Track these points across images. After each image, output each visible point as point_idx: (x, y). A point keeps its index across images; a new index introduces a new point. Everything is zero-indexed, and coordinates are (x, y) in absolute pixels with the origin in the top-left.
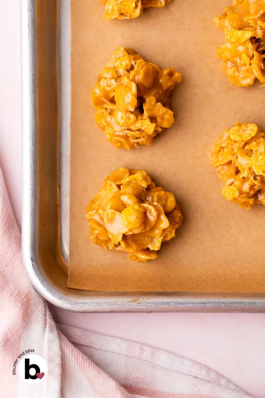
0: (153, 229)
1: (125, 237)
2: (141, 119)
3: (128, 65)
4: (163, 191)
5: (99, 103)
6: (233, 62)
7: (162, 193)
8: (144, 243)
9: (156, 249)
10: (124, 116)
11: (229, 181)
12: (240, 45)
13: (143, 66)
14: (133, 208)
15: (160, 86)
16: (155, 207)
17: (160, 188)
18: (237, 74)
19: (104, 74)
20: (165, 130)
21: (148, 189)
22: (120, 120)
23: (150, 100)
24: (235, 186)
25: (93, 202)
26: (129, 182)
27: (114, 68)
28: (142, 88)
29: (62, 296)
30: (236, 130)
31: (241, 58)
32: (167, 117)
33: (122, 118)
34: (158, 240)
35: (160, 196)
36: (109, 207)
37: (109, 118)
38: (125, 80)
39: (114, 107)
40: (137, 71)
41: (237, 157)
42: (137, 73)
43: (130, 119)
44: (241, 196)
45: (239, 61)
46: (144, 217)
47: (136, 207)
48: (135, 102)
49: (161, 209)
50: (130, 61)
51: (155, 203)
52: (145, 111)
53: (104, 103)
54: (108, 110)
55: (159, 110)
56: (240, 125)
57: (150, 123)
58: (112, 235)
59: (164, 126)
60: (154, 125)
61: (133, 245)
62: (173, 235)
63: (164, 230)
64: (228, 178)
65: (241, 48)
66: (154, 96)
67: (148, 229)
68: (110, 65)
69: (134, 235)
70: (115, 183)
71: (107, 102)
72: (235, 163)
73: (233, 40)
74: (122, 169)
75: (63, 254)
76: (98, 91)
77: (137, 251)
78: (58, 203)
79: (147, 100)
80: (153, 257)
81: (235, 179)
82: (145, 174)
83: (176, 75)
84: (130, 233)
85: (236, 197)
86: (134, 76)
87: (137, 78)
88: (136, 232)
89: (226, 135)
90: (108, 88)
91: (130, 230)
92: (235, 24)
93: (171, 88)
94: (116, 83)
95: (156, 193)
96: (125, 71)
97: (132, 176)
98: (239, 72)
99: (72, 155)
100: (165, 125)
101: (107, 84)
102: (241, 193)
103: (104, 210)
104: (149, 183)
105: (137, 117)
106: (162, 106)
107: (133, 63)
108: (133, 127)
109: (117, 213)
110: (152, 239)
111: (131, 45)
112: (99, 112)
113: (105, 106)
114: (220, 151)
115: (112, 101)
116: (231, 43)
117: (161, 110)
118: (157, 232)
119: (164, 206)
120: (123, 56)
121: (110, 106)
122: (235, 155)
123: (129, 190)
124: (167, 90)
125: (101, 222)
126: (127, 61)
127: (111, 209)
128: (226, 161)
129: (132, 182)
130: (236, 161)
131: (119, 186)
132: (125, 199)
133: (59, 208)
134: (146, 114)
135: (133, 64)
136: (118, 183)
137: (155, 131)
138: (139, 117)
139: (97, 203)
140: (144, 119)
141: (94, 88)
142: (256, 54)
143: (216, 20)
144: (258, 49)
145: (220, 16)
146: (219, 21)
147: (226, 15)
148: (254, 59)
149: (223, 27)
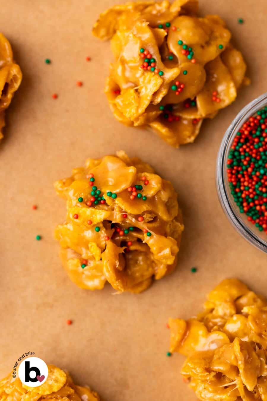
12: (88, 229)
65: (88, 234)
142: (110, 244)
143: (58, 185)
144: (112, 238)
145: (64, 181)
146: (61, 187)
147: (72, 179)
148: (106, 251)
149: (65, 198)
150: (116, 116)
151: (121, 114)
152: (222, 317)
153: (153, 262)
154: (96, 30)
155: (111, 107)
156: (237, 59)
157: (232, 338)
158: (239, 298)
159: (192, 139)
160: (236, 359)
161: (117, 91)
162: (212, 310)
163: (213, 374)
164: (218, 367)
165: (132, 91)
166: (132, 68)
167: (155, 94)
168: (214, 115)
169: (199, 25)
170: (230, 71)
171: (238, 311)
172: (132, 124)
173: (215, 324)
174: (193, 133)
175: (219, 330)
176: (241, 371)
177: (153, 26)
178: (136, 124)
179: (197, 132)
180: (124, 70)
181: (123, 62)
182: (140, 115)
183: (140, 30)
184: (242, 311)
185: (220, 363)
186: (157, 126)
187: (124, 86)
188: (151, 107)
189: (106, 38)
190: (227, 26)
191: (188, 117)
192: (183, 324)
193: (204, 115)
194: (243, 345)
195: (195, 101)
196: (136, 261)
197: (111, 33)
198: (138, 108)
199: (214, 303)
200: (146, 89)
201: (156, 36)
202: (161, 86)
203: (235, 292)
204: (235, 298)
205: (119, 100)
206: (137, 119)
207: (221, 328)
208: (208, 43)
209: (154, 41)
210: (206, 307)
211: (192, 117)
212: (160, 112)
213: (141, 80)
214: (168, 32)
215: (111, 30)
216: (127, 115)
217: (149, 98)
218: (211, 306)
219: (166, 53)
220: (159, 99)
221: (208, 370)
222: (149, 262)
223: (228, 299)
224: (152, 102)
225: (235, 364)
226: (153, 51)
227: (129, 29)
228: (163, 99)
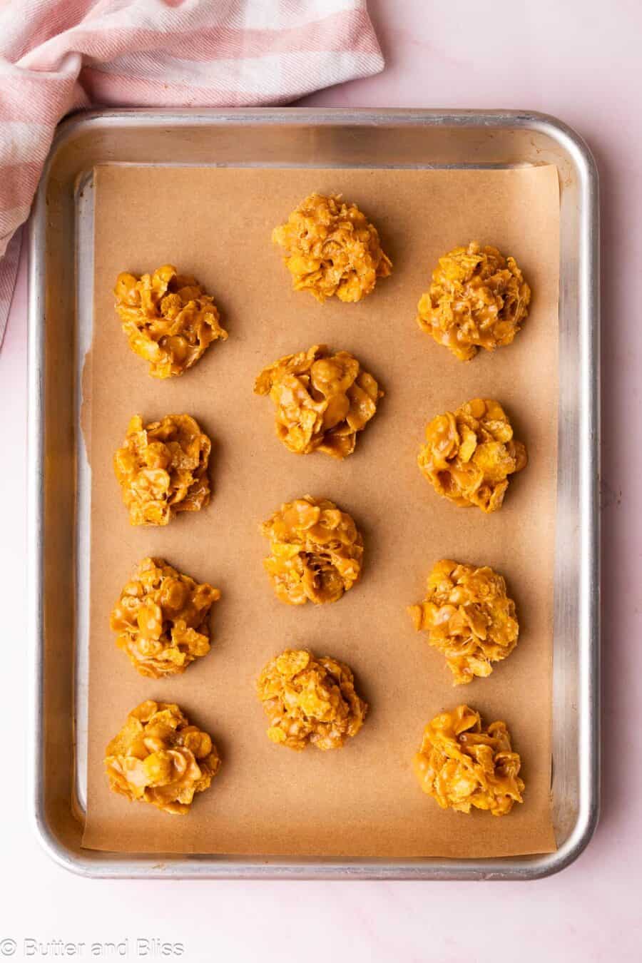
0: (182, 780)
1: (148, 789)
2: (169, 648)
3: (154, 581)
4: (197, 731)
5: (119, 626)
6: (280, 578)
7: (196, 734)
8: (172, 795)
9: (187, 802)
10: (148, 644)
11: (276, 720)
12: (287, 560)
13: (170, 585)
14: (157, 757)
15: (193, 607)
16: (184, 754)
17: (193, 727)
18: (286, 591)
19: (127, 589)
20: (197, 659)
21: (179, 729)
22: (143, 647)
23: (179, 624)
24: (281, 728)
25: (115, 741)
26: (156, 721)
27: (140, 582)
28: (169, 611)
29: (72, 859)
30: (284, 659)
31: (289, 574)
32: (200, 643)
33: (146, 647)
34: (189, 791)
35: (192, 738)
36: (129, 753)
37: (131, 645)
38: (149, 602)
39: (138, 631)
40: (163, 591)
41: (284, 693)
42: (163, 594)
43: (155, 647)
44: (290, 739)
45: (287, 577)
46: (171, 766)
47: (161, 755)
48: (160, 629)
49: (192, 755)
50: (157, 577)
51: (185, 750)
52: (173, 638)
53: (126, 626)
54: (131, 635)
55: (190, 637)
56: (289, 653)
57: (179, 653)
58: (133, 785)
59: (197, 654)
60: (184, 655)
61: (158, 798)
62: (208, 785)
63: (196, 781)
64: (275, 716)
65: (289, 564)
66: (185, 619)
67: (175, 780)
68: (136, 577)
69: (158, 788)
70: (140, 720)
71: (128, 624)
72: (282, 701)
73: (278, 555)
74: (149, 703)
75: (79, 803)
76: (119, 614)
77: (165, 804)
78: (74, 742)
79: (176, 625)
80: (184, 811)
81: (283, 719)
82: (176, 709)
83: (214, 592)
84: (154, 786)
85: (283, 740)
86: (160, 597)
87: (163, 599)
88: (162, 784)
89: (273, 664)
90: (130, 609)
91: (154, 783)
92: (281, 535)
93: (208, 608)
94: (140, 603)
95: (188, 735)
96: (152, 587)
97: (159, 713)
98: (288, 589)
99: (91, 685)
100: (199, 653)
101: (129, 604)
102: (288, 735)
103: (124, 756)
104: (180, 722)
105: (163, 644)
106: (194, 632)
107: (161, 578)
108: (159, 657)
109: (139, 761)
110: (182, 792)
111: (162, 552)
112: (121, 636)
113: (127, 629)
114: (265, 682)
115: (135, 623)
116: (277, 557)
117: (193, 636)
118: (187, 783)
119: (196, 752)
120: (150, 570)
121: (133, 630)
122: (283, 691)
123: (154, 731)
124: (202, 611)
125: (120, 770)
126: (154, 578)
127: (131, 756)
128: (271, 696)
129: (160, 721)
130: (283, 698)
131: (144, 724)
132: (149, 743)
133: (74, 747)
134: (174, 641)
135: (162, 580)
136: (144, 720)
137: (186, 661)
138: (167, 645)
139: (120, 742)
140: (172, 648)
141: (115, 608)
142: (306, 570)
143: (261, 528)
144: (308, 565)
145: (266, 523)
146: (264, 529)
147: (272, 522)
148: (304, 576)
149: (268, 537)
150: (290, 449)
151: (294, 447)
152: (445, 593)
153: (342, 577)
154: (256, 390)
155: (284, 444)
156: (368, 380)
157: (457, 607)
158: (452, 573)
159: (352, 450)
160: (466, 621)
161: (285, 431)
162: (436, 589)
163: (453, 638)
164: (455, 632)
165: (296, 428)
166: (291, 411)
167: (314, 426)
168: (363, 427)
169: (332, 364)
170: (366, 391)
171: (455, 584)
172: (303, 453)
173: (441, 600)
174: (351, 445)
175: (446, 604)
176: (472, 628)
177: (298, 375)
178: (306, 452)
179: (354, 443)
180: (285, 414)
181: (284, 408)
182: (309, 444)
183: (289, 381)
184: (458, 583)
185: (456, 629)
186: (323, 449)
187: (289, 426)
188: (314, 436)
189: (265, 393)
190: (354, 358)
191: (344, 434)
192: (417, 609)
193: (356, 430)
194: (467, 610)
195: (346, 422)
196: (329, 579)
197: (268, 388)
198: (304, 440)
199: (435, 584)
200: (306, 423)
201: (302, 381)
202: (317, 418)
203: (448, 570)
204: (449, 574)
205: (288, 438)
206: (306, 448)
207: (447, 602)
208: (343, 375)
209: (301, 386)
210: (430, 588)
211: (347, 434)
212: (322, 438)
213: (301, 418)
214: (310, 376)
215: (268, 387)
216: (298, 447)
217: (311, 430)
218: (434, 587)
219: (313, 392)
220: (318, 429)
221: (449, 637)
222: (338, 578)
223: (444, 577)
224: (313, 432)
225: (466, 625)
226: (303, 394)
227: (280, 383)
228: (321, 427)
